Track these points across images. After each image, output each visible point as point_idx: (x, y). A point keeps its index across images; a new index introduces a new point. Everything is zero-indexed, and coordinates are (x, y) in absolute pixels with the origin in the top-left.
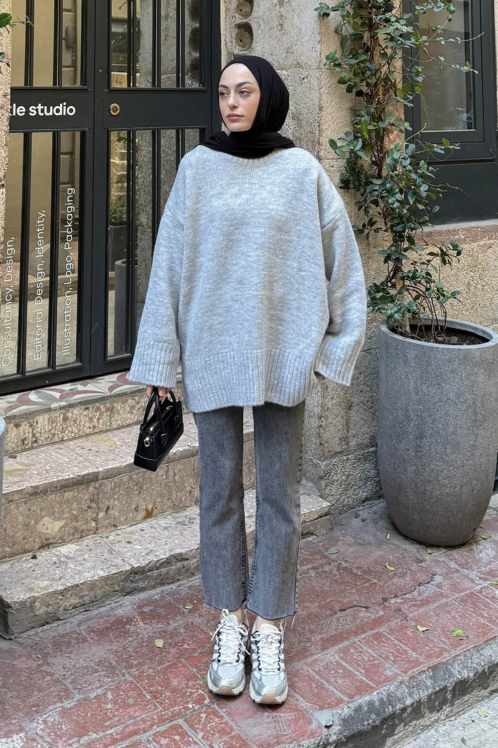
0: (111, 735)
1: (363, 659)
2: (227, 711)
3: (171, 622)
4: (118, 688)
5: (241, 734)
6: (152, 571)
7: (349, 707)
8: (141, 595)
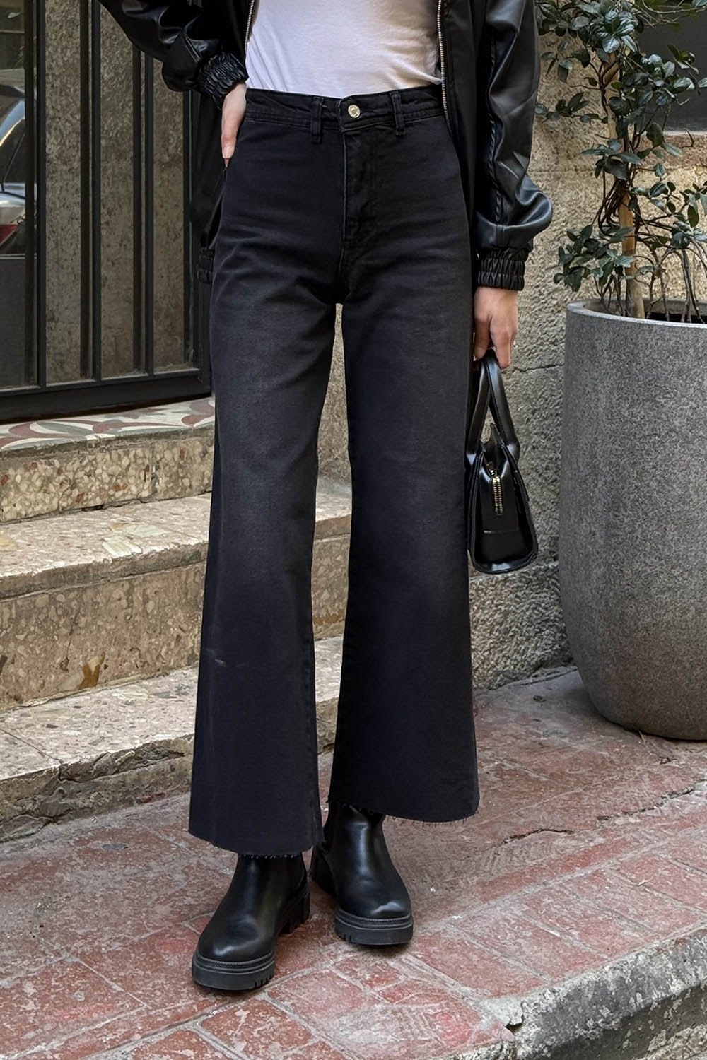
0: (41, 1053)
1: (574, 915)
2: (293, 1005)
3: (153, 863)
4: (47, 973)
5: (327, 1043)
6: (105, 774)
7: (554, 992)
8: (82, 822)
